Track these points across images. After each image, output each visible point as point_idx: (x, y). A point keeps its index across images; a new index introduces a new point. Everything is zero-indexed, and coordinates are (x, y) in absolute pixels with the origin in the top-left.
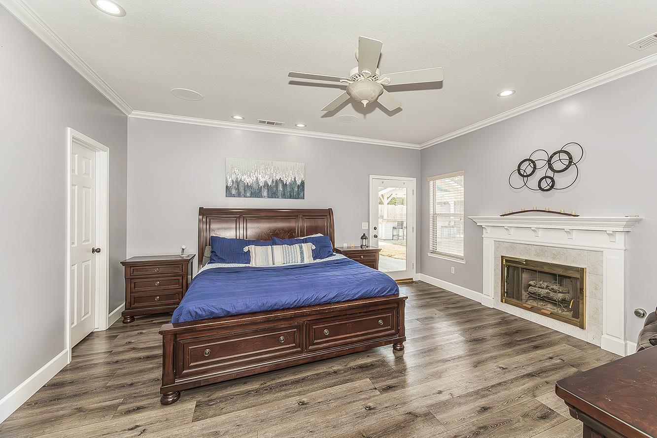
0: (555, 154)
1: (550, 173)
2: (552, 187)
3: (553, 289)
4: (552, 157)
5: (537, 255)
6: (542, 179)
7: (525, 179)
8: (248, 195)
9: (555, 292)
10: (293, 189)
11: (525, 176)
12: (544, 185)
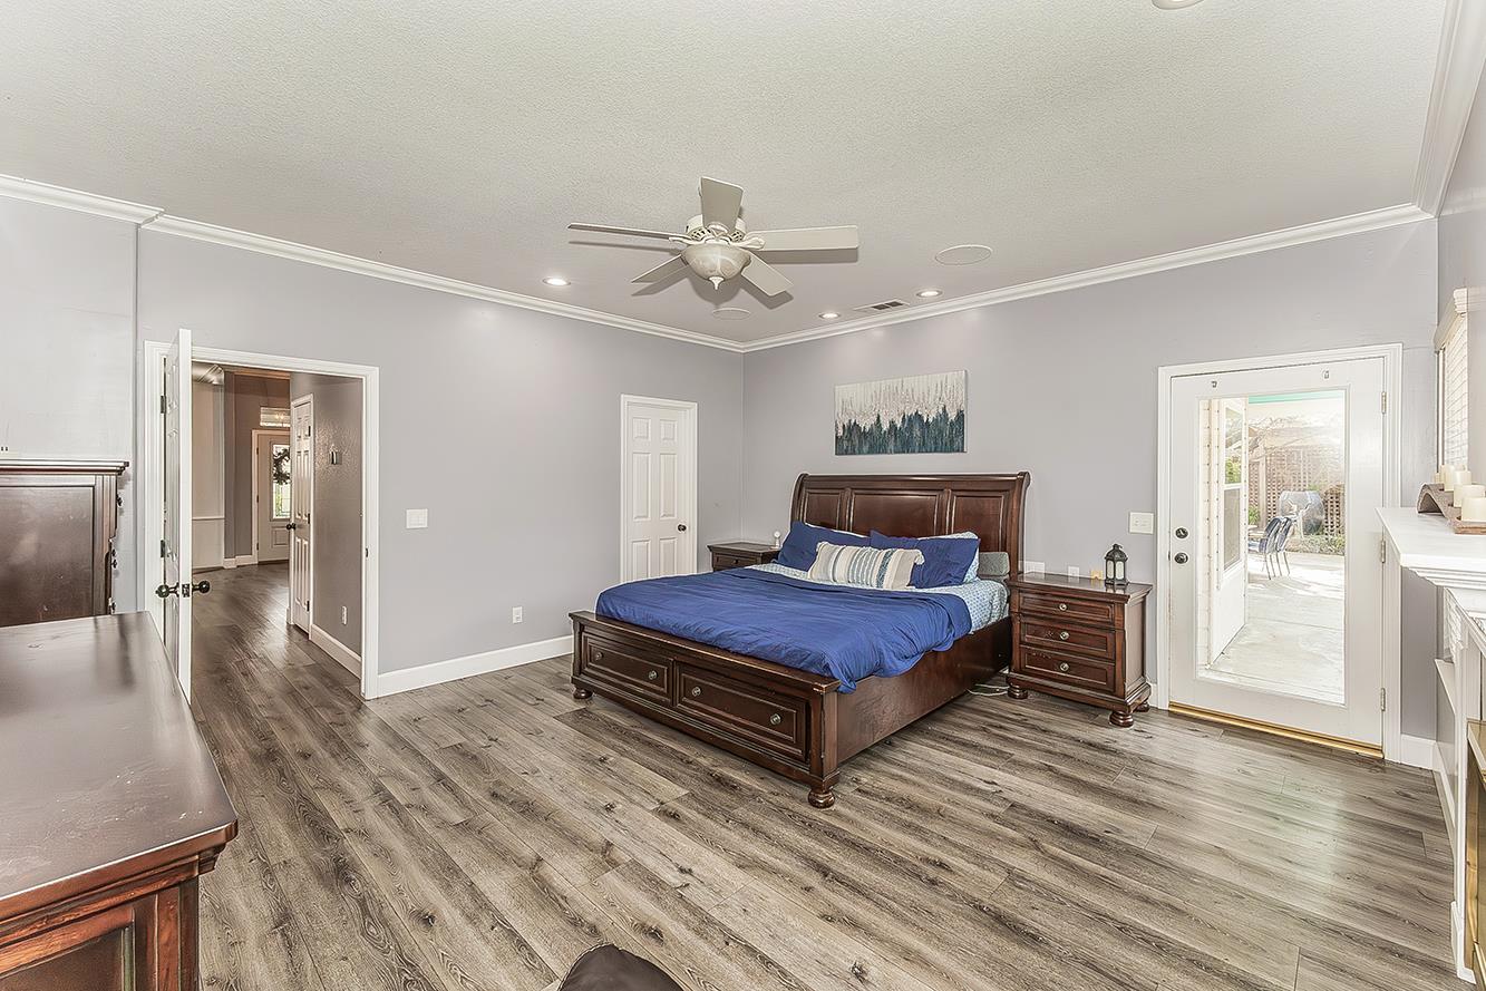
8: (865, 449)
10: (941, 432)
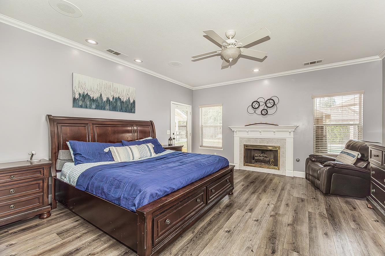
0: (268, 100)
1: (266, 108)
2: (267, 114)
3: (265, 156)
4: (266, 101)
5: (260, 142)
6: (263, 110)
7: (255, 109)
9: (266, 157)
10: (128, 106)
11: (255, 108)
12: (263, 113)
